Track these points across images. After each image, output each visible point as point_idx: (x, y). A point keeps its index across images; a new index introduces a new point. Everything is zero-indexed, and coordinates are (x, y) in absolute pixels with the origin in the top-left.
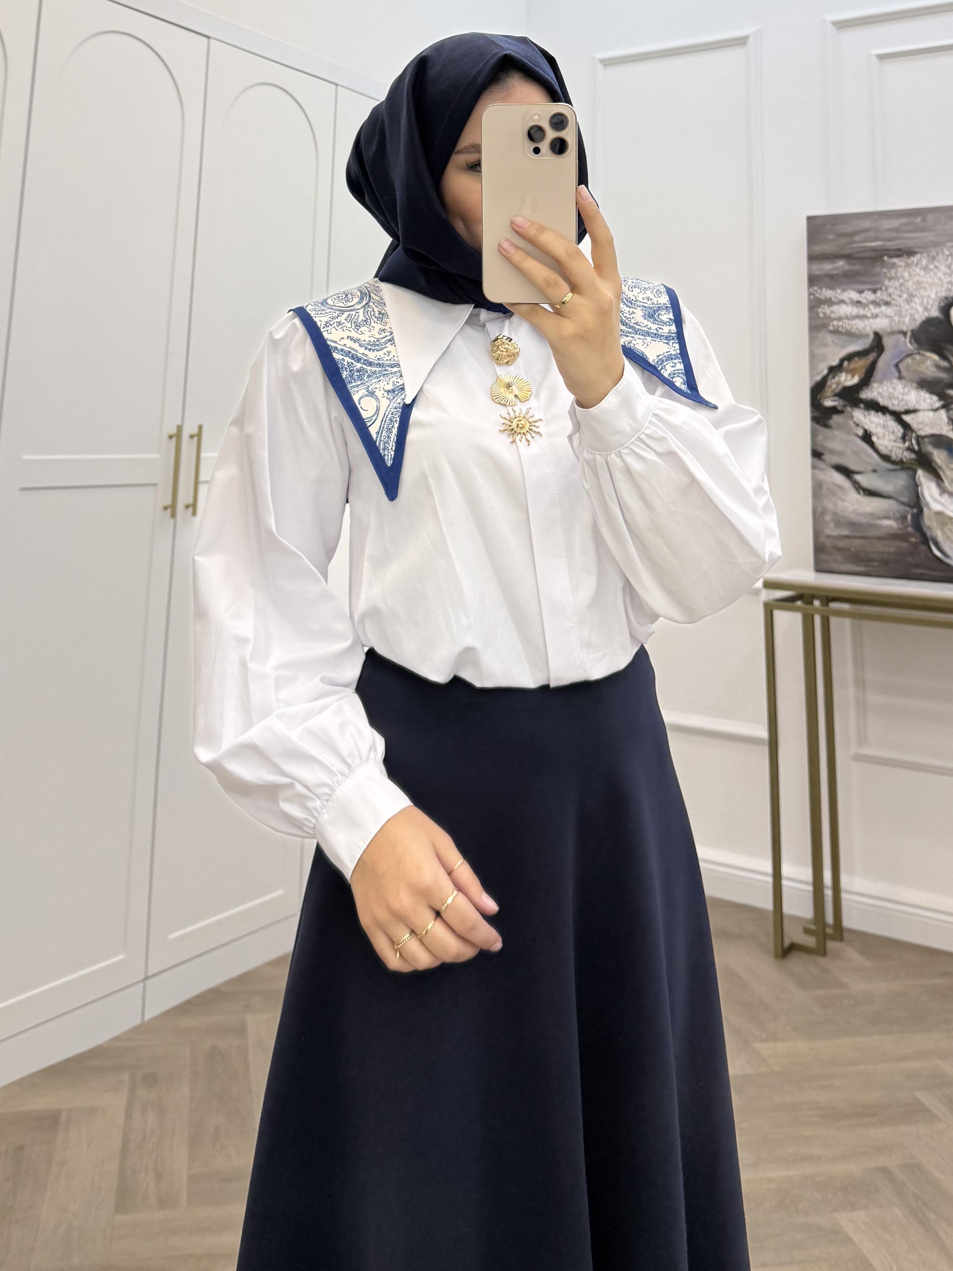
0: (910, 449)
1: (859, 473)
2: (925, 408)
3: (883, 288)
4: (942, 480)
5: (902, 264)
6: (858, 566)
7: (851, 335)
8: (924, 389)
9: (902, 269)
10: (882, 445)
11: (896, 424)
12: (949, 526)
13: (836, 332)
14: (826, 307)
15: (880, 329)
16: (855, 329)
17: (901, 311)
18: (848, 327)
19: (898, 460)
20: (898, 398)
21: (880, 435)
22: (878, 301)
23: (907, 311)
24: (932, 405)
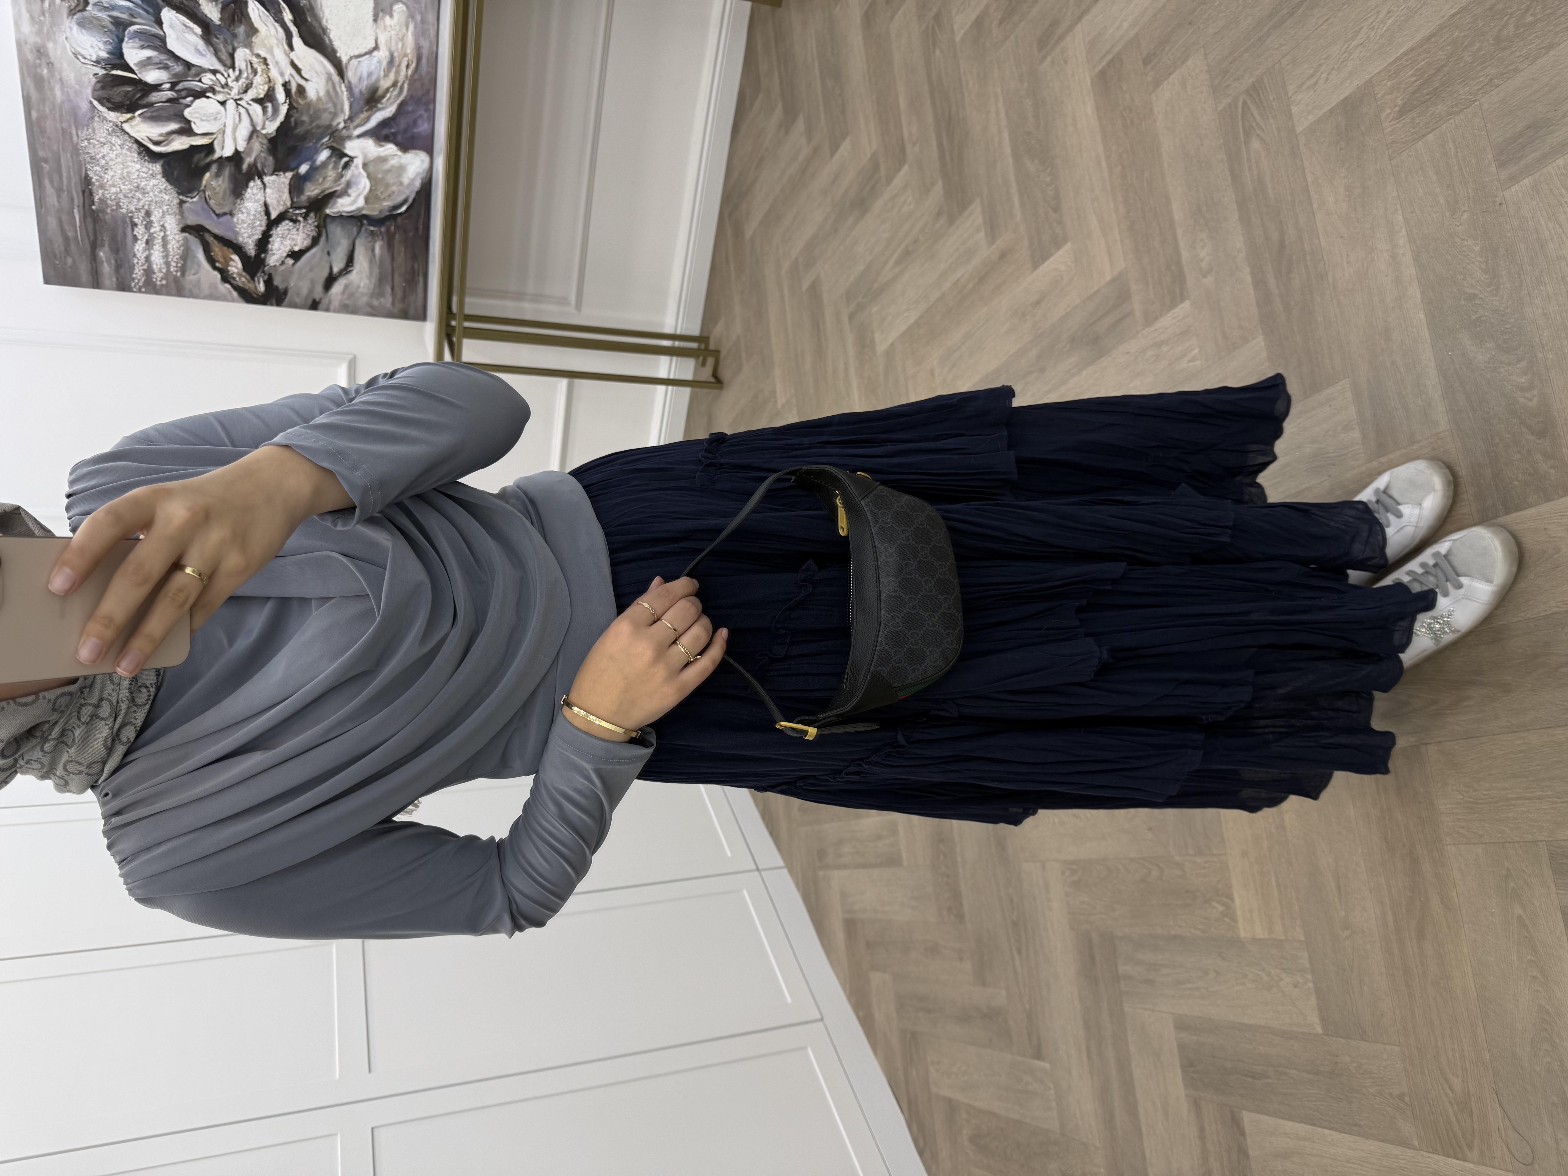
0: (305, 217)
1: (331, 268)
2: (263, 195)
3: (130, 215)
4: (335, 191)
5: (101, 192)
6: (419, 281)
7: (186, 255)
8: (243, 192)
9: (106, 192)
10: (303, 243)
11: (280, 226)
12: (379, 193)
13: (183, 270)
14: (155, 276)
15: (177, 225)
16: (179, 250)
17: (156, 203)
18: (178, 257)
19: (317, 230)
20: (253, 220)
21: (293, 243)
22: (145, 223)
23: (155, 196)
24: (261, 188)
